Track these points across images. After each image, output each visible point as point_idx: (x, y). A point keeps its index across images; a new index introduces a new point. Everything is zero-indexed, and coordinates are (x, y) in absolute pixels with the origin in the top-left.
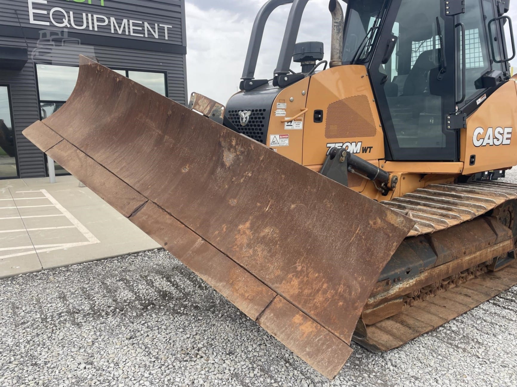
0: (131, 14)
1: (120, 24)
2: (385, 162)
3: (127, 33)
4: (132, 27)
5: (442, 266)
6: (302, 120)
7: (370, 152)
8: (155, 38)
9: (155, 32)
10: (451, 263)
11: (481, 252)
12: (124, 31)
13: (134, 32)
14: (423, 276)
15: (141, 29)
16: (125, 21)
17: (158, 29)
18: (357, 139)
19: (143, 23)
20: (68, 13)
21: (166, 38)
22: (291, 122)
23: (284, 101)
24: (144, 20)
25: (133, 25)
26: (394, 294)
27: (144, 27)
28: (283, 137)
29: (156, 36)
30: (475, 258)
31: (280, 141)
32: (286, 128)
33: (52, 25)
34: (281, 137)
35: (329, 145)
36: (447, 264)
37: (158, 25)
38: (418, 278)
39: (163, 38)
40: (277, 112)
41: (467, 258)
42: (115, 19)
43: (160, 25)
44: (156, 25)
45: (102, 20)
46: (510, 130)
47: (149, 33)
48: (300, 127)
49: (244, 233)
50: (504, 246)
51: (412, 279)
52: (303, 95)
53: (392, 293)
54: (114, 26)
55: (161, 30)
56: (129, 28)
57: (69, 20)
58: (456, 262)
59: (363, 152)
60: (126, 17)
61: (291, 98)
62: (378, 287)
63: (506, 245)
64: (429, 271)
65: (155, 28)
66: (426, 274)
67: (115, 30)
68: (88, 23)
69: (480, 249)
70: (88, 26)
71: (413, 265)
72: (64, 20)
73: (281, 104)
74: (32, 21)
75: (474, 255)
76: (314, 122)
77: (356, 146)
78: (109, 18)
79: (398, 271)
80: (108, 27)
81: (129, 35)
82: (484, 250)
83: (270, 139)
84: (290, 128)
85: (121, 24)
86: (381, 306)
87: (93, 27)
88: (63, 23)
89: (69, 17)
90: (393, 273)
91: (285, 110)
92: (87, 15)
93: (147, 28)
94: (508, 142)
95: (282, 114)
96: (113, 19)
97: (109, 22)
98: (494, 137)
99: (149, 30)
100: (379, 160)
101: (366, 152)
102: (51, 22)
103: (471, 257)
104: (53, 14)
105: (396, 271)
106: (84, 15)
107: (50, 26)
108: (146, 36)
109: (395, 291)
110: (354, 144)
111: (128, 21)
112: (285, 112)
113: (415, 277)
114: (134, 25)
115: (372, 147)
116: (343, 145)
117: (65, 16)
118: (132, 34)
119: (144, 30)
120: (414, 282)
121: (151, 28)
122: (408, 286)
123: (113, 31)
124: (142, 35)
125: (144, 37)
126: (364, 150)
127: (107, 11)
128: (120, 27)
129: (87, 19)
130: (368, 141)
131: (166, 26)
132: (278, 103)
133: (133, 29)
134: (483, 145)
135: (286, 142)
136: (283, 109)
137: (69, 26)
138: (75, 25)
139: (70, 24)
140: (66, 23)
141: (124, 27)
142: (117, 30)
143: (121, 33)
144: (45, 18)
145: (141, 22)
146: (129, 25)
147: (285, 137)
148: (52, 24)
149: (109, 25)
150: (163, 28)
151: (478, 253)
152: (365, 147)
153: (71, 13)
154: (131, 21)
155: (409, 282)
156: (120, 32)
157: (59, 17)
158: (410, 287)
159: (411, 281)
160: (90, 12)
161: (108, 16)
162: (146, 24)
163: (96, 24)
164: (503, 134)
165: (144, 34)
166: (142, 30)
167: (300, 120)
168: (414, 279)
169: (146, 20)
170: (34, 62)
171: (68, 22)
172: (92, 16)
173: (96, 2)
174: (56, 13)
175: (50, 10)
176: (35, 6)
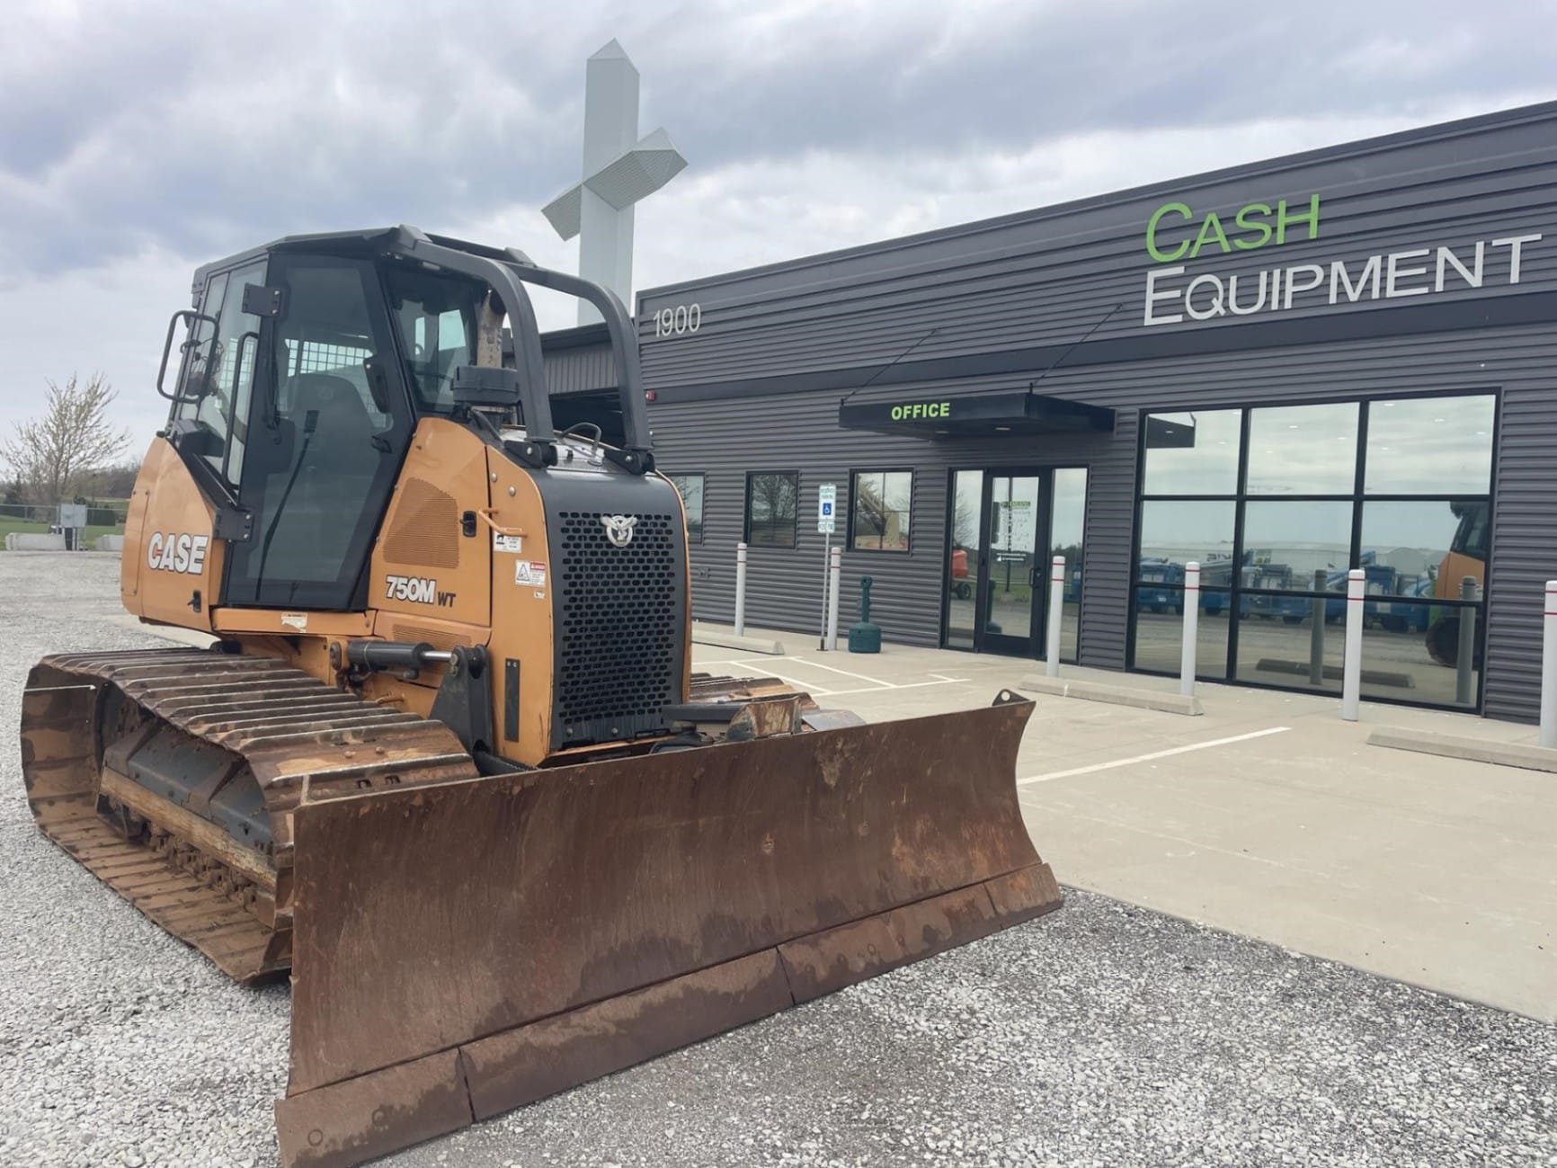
0: (1384, 238)
1: (1354, 276)
3: (1376, 295)
4: (1392, 275)
8: (1472, 289)
9: (1471, 267)
12: (1367, 290)
13: (1396, 288)
15: (1423, 271)
16: (1375, 261)
17: (1485, 256)
19: (1434, 252)
20: (1225, 281)
21: (1515, 278)
24: (1434, 244)
25: (1396, 268)
27: (1435, 262)
29: (1475, 280)
37: (1487, 245)
39: (1500, 280)
42: (1345, 263)
43: (1495, 243)
44: (1480, 246)
45: (1311, 275)
47: (1452, 275)
54: (1340, 284)
55: (1498, 260)
56: (1384, 279)
57: (1226, 299)
60: (1374, 251)
65: (1473, 258)
67: (1342, 293)
68: (1269, 294)
70: (1268, 303)
72: (1214, 301)
74: (1149, 320)
78: (1327, 267)
80: (1323, 291)
81: (1383, 298)
85: (1362, 271)
87: (1281, 301)
88: (1211, 308)
89: (1226, 290)
92: (1270, 275)
93: (1446, 261)
96: (1338, 267)
97: (1327, 277)
99: (1449, 269)
102: (1185, 313)
104: (1192, 295)
106: (1264, 275)
107: (1183, 322)
108: (1439, 287)
111: (1385, 259)
114: (1400, 265)
117: (1217, 291)
118: (1390, 293)
119: (1435, 272)
121: (1460, 259)
123: (1333, 299)
124: (1425, 290)
125: (1432, 293)
127: (1322, 250)
128: (1354, 283)
129: (1269, 284)
131: (1516, 242)
133: (1395, 279)
137: (1223, 312)
138: (1238, 306)
139: (1226, 308)
140: (1217, 306)
141: (1370, 280)
143: (1356, 299)
144: (1174, 306)
145: (1426, 252)
146: (1384, 269)
148: (1186, 319)
149: (1325, 285)
150: (1506, 250)
153: (1233, 279)
154: (1393, 258)
156: (1354, 296)
157: (1204, 297)
160: (1276, 264)
161: (1325, 261)
162: (1444, 253)
163: (1290, 289)
165: (1433, 283)
166: (1428, 273)
169: (1442, 241)
170: (1141, 410)
171: (1225, 304)
172: (1283, 273)
173: (1296, 235)
174: (1199, 290)
175: (1188, 285)
176: (1161, 285)
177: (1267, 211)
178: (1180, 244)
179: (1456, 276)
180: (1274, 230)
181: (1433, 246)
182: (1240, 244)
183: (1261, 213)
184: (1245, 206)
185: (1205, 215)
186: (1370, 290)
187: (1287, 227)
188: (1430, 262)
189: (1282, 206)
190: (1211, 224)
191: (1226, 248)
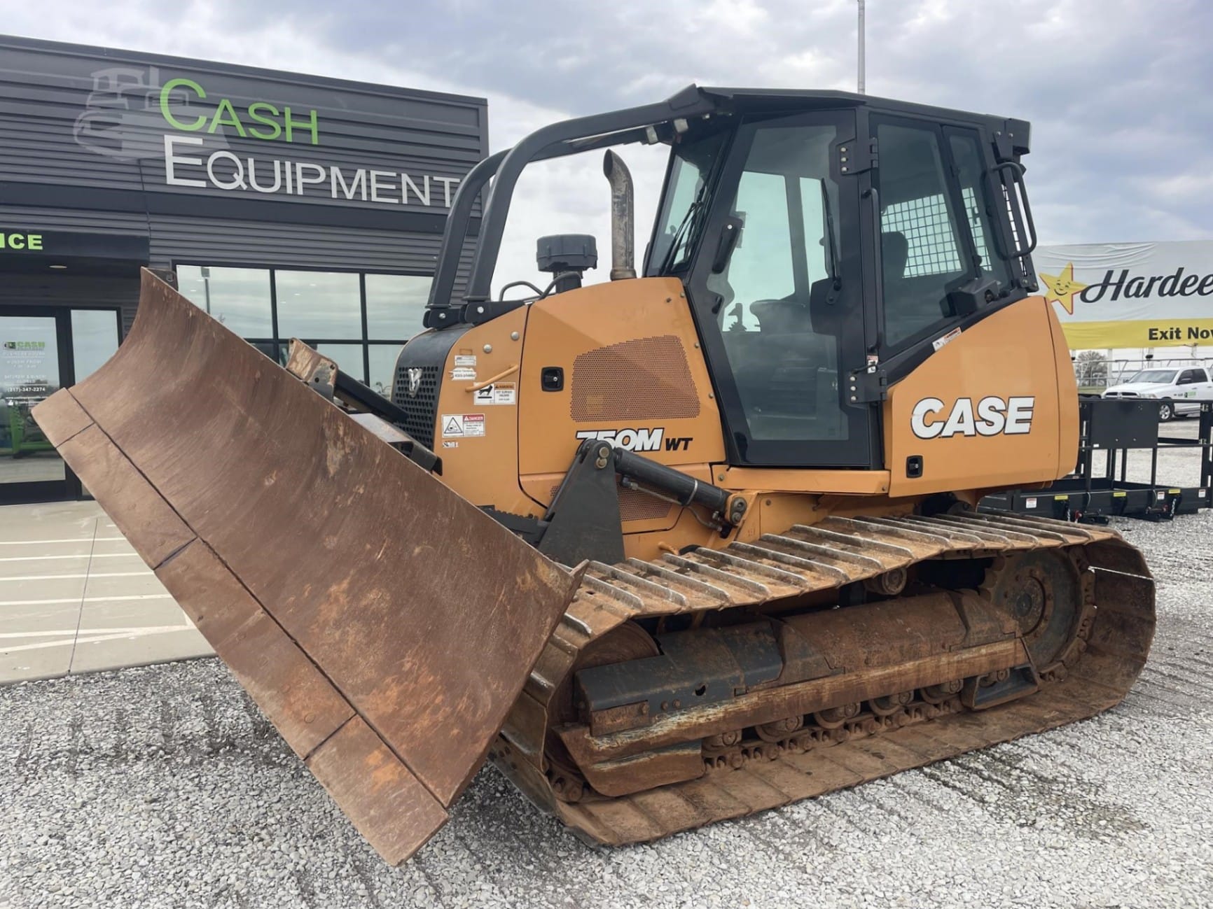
0: (372, 158)
1: (349, 180)
2: (728, 470)
3: (364, 198)
4: (374, 185)
5: (799, 686)
6: (515, 384)
7: (685, 448)
8: (424, 206)
9: (423, 192)
10: (827, 680)
11: (917, 662)
12: (358, 193)
13: (378, 195)
14: (744, 703)
15: (393, 187)
16: (361, 173)
17: (430, 186)
18: (651, 423)
19: (399, 175)
20: (244, 161)
22: (489, 390)
23: (471, 352)
24: (400, 170)
25: (378, 181)
26: (665, 735)
27: (401, 183)
28: (472, 419)
29: (426, 201)
30: (900, 674)
31: (464, 427)
32: (478, 402)
33: (211, 187)
34: (466, 419)
35: (580, 435)
36: (814, 682)
37: (431, 179)
38: (731, 708)
39: (440, 204)
40: (455, 373)
41: (877, 673)
42: (341, 169)
43: (436, 178)
44: (426, 178)
45: (316, 173)
46: (1028, 402)
47: (412, 195)
48: (511, 398)
49: (337, 600)
50: (992, 654)
51: (715, 707)
52: (515, 339)
53: (660, 733)
54: (339, 184)
55: (437, 189)
56: (369, 187)
57: (246, 176)
58: (840, 680)
59: (668, 449)
60: (362, 165)
61: (487, 346)
62: (618, 716)
63: (1001, 652)
64: (762, 694)
65: (423, 185)
66: (755, 699)
67: (340, 191)
68: (284, 179)
69: (916, 656)
70: (283, 186)
71: (714, 678)
72: (235, 175)
73: (463, 357)
74: (171, 179)
75: (896, 668)
76: (544, 389)
77: (650, 436)
78: (327, 169)
79: (672, 688)
80: (326, 187)
81: (369, 201)
82: (928, 659)
83: (441, 424)
84: (486, 402)
85: (353, 178)
86: (641, 760)
87: (295, 188)
88: (233, 181)
89: (246, 169)
90: (658, 690)
91: (475, 369)
92: (282, 164)
93: (408, 184)
94: (1025, 427)
95: (470, 376)
96: (335, 170)
97: (328, 176)
98: (977, 418)
99: (410, 190)
100: (711, 464)
101: (675, 449)
102: (208, 180)
103: (887, 671)
104: (213, 166)
105: (667, 688)
106: (277, 163)
108: (405, 201)
109: (666, 729)
110: (644, 433)
111: (368, 173)
112: (474, 373)
113: (721, 704)
114: (380, 180)
115: (691, 439)
116: (616, 435)
117: (237, 168)
118: (374, 198)
119: (401, 190)
120: (721, 715)
121: (415, 184)
122: (702, 720)
123: (334, 195)
124: (396, 201)
125: (401, 204)
126: (671, 444)
127: (325, 154)
128: (349, 186)
129: (283, 172)
130: (678, 428)
131: (447, 181)
132: (456, 357)
133: (378, 189)
134: (943, 434)
135: (479, 429)
136: (469, 367)
137: (245, 187)
139: (248, 184)
140: (239, 181)
141: (359, 186)
142: (343, 192)
143: (351, 198)
144: (199, 173)
146: (368, 180)
147: (475, 418)
148: (210, 185)
149: (328, 182)
150: (441, 185)
151: (909, 665)
152: (674, 440)
153: (251, 161)
154: (373, 173)
155: (705, 714)
156: (350, 196)
158: (709, 723)
159: (711, 711)
160: (288, 157)
161: (326, 164)
162: (405, 178)
163: (301, 181)
164: (1006, 410)
165: (400, 197)
166: (397, 189)
167: (511, 387)
168: (722, 709)
169: (405, 169)
170: (173, 261)
171: (243, 180)
172: (293, 165)
173: (302, 138)
174: (219, 163)
175: (209, 157)
176: (179, 150)
177: (276, 113)
178: (197, 119)
179: (414, 195)
180: (283, 129)
181: (399, 171)
182: (254, 132)
183: (270, 112)
184: (256, 102)
185: (220, 99)
186: (361, 193)
187: (294, 130)
188: (398, 182)
189: (288, 111)
190: (226, 108)
191: (243, 133)
